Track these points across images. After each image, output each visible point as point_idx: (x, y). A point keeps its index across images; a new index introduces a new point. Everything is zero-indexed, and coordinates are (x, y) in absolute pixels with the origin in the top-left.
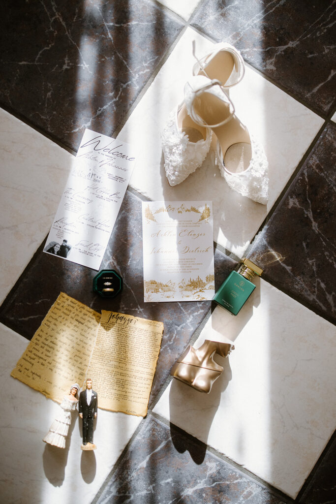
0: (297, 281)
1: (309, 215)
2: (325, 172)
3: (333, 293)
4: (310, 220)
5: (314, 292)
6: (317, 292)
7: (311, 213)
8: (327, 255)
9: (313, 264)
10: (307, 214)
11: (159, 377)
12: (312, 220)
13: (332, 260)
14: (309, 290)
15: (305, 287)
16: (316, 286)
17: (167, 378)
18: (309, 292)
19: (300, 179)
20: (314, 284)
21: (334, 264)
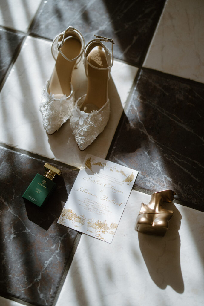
0: (147, 180)
1: (144, 132)
2: (148, 101)
3: (179, 183)
4: (146, 135)
5: (164, 185)
6: (166, 185)
7: (145, 130)
8: (166, 156)
9: (157, 165)
10: (142, 132)
11: (54, 281)
12: (147, 134)
13: (171, 159)
14: (160, 185)
15: (155, 183)
16: (164, 180)
17: (60, 281)
18: (160, 187)
19: (131, 109)
20: (162, 180)
21: (173, 162)
